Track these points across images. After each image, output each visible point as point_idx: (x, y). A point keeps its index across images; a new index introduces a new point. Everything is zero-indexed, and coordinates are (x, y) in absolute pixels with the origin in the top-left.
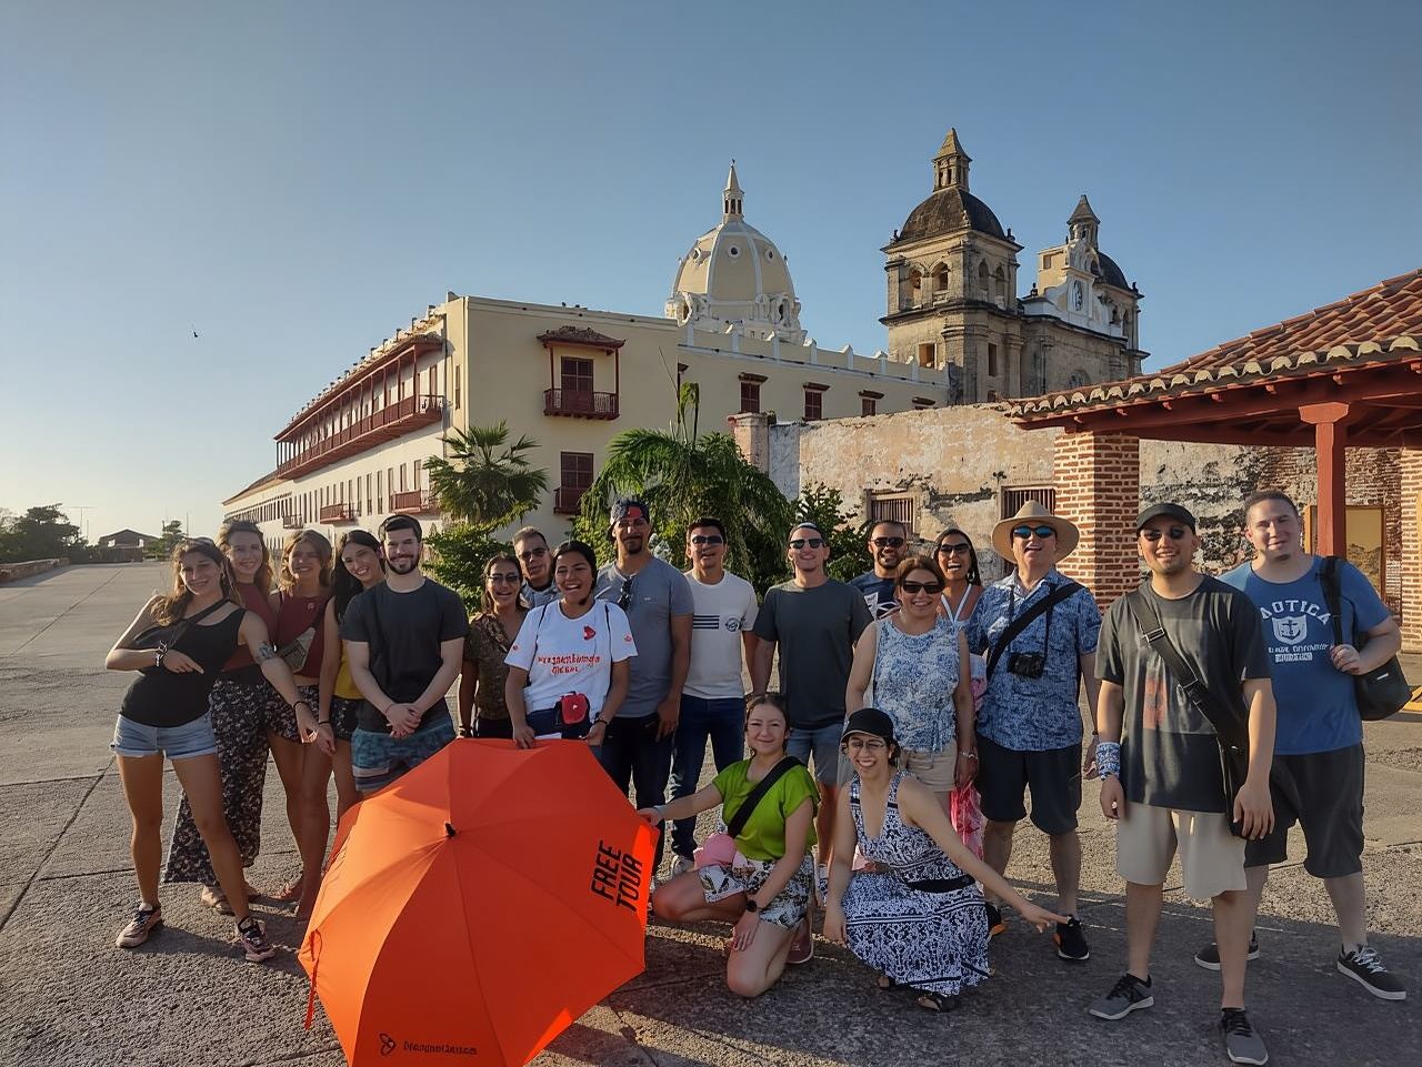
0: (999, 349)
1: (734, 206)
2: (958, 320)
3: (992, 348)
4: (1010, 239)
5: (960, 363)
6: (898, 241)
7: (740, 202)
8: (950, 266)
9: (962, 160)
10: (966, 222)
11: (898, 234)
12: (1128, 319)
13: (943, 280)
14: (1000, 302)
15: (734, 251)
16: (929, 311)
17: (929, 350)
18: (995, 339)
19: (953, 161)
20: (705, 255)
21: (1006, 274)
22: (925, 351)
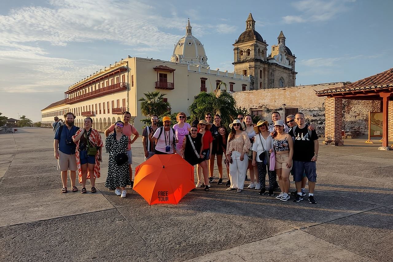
0: (263, 71)
1: (189, 31)
2: (253, 64)
3: (261, 71)
4: (265, 43)
5: (253, 75)
6: (237, 42)
7: (191, 30)
8: (251, 49)
9: (254, 22)
10: (255, 38)
11: (237, 41)
12: (292, 64)
13: (249, 53)
14: (263, 59)
15: (190, 43)
16: (245, 61)
17: (245, 72)
18: (262, 69)
19: (251, 22)
20: (182, 44)
21: (264, 52)
22: (244, 71)
